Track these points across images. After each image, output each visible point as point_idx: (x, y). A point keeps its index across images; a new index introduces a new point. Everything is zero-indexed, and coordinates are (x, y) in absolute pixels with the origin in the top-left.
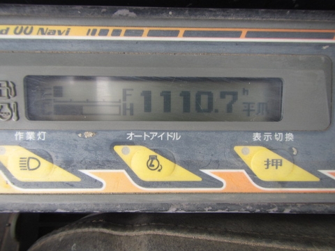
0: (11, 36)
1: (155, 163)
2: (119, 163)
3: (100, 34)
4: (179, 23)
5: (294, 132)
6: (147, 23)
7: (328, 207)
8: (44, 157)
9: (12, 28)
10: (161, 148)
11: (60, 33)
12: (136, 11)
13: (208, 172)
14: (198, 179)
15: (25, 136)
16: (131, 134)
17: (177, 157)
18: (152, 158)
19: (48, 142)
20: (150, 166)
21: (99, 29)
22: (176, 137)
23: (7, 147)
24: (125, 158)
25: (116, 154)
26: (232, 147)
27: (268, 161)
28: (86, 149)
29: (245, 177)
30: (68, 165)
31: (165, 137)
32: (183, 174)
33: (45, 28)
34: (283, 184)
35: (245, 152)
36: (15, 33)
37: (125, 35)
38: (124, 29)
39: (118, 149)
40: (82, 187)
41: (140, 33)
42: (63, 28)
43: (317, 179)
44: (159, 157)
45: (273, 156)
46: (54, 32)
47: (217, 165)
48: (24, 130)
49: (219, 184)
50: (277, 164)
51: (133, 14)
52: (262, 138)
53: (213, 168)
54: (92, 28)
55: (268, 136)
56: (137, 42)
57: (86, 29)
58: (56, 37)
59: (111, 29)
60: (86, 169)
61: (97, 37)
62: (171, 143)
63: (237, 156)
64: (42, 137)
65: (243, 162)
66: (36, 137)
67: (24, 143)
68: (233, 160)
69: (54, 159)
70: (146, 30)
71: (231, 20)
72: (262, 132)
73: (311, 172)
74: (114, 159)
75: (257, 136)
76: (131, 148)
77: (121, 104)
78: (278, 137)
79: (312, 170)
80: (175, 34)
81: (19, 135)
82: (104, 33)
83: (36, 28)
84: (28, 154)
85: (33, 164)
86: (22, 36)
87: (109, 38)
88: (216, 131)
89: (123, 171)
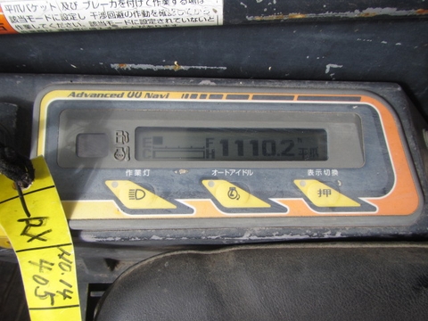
0: (125, 98)
1: (234, 193)
2: (206, 194)
3: (191, 98)
4: (249, 90)
5: (338, 169)
6: (225, 90)
7: (370, 229)
8: (148, 189)
9: (126, 93)
10: (238, 182)
11: (162, 97)
12: (215, 82)
13: (275, 200)
14: (268, 206)
15: (134, 173)
16: (215, 171)
17: (251, 189)
18: (232, 189)
19: (151, 177)
20: (231, 195)
21: (190, 94)
22: (249, 173)
23: (119, 182)
24: (211, 189)
25: (204, 187)
26: (292, 181)
27: (320, 191)
28: (181, 183)
29: (303, 204)
30: (166, 195)
31: (241, 173)
32: (256, 202)
33: (151, 93)
34: (333, 209)
35: (302, 185)
36: (128, 96)
37: (210, 98)
38: (209, 94)
39: (205, 183)
40: (177, 213)
41: (220, 97)
42: (164, 93)
43: (358, 205)
44: (238, 189)
45: (323, 187)
46: (157, 96)
47: (282, 194)
48: (133, 169)
49: (284, 210)
50: (327, 193)
51: (213, 84)
52: (315, 174)
53: (279, 197)
54: (185, 93)
55: (319, 172)
56: (218, 103)
57: (181, 94)
58: (159, 99)
59: (199, 94)
60: (181, 198)
61: (189, 100)
62: (246, 178)
63: (296, 187)
64: (147, 173)
65: (301, 192)
66: (142, 173)
67: (132, 179)
68: (294, 190)
69: (156, 191)
70: (225, 95)
71: (286, 88)
72: (314, 169)
73: (353, 199)
74: (202, 190)
75: (310, 172)
76: (215, 182)
77: (205, 150)
78: (327, 172)
79: (354, 198)
80: (247, 97)
81: (129, 172)
82: (194, 96)
83: (144, 93)
84: (135, 187)
85: (140, 194)
86: (134, 99)
87: (198, 100)
88: (280, 169)
89: (210, 200)
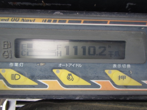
0: (10, 22)
1: (71, 77)
2: (54, 77)
3: (48, 22)
4: (81, 18)
6: (68, 17)
8: (22, 74)
9: (10, 18)
10: (73, 70)
11: (31, 21)
12: (63, 12)
13: (93, 81)
14: (89, 84)
15: (14, 65)
16: (60, 64)
17: (80, 74)
18: (69, 75)
19: (24, 68)
20: (68, 78)
21: (47, 19)
22: (80, 66)
23: (6, 70)
24: (57, 75)
25: (53, 73)
26: (104, 70)
27: (120, 76)
28: (41, 71)
29: (110, 83)
30: (32, 78)
31: (75, 66)
32: (83, 82)
33: (24, 19)
34: (126, 87)
35: (110, 73)
36: (12, 21)
37: (59, 22)
38: (58, 20)
39: (55, 71)
40: (38, 88)
41: (65, 21)
42: (32, 19)
43: (141, 85)
44: (73, 74)
45: (121, 74)
46: (28, 21)
47: (98, 78)
48: (14, 62)
49: (99, 87)
50: (123, 78)
51: (62, 14)
52: (117, 67)
53: (96, 80)
54: (44, 19)
55: (119, 66)
56: (64, 25)
57: (42, 19)
58: (29, 23)
59: (53, 20)
60: (40, 79)
61: (47, 23)
62: (77, 68)
63: (106, 74)
64: (21, 65)
65: (109, 77)
66: (19, 65)
67: (13, 68)
68: (104, 76)
69: (27, 75)
70: (68, 20)
71: (103, 17)
72: (117, 64)
73: (138, 82)
74: (52, 75)
75: (115, 66)
76: (60, 70)
77: (56, 51)
78: (124, 66)
79: (139, 81)
80: (80, 22)
81: (11, 64)
82: (49, 21)
83: (21, 19)
84: (14, 72)
85: (17, 77)
86: (15, 22)
87: (52, 23)
88: (97, 63)
89: (57, 81)
